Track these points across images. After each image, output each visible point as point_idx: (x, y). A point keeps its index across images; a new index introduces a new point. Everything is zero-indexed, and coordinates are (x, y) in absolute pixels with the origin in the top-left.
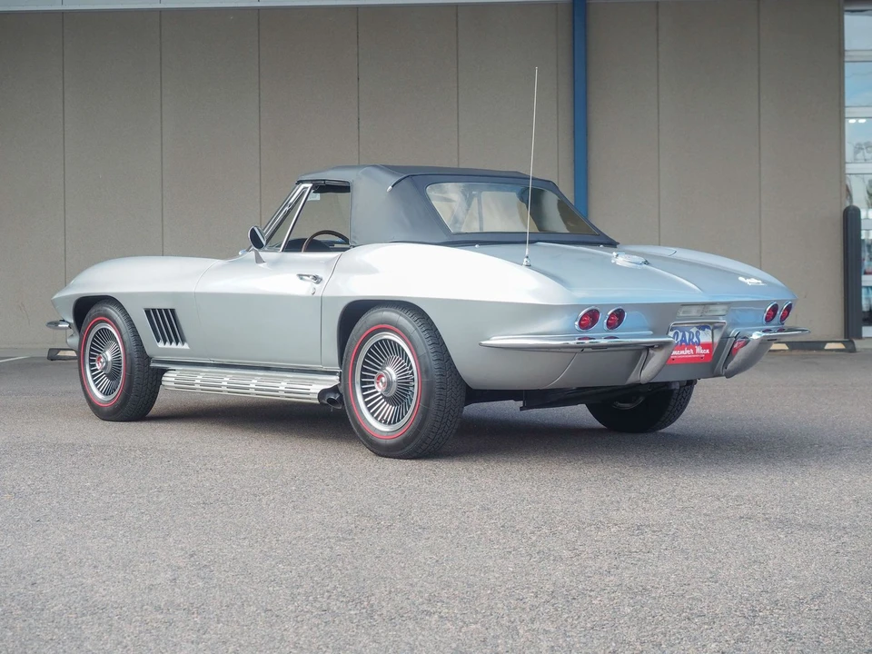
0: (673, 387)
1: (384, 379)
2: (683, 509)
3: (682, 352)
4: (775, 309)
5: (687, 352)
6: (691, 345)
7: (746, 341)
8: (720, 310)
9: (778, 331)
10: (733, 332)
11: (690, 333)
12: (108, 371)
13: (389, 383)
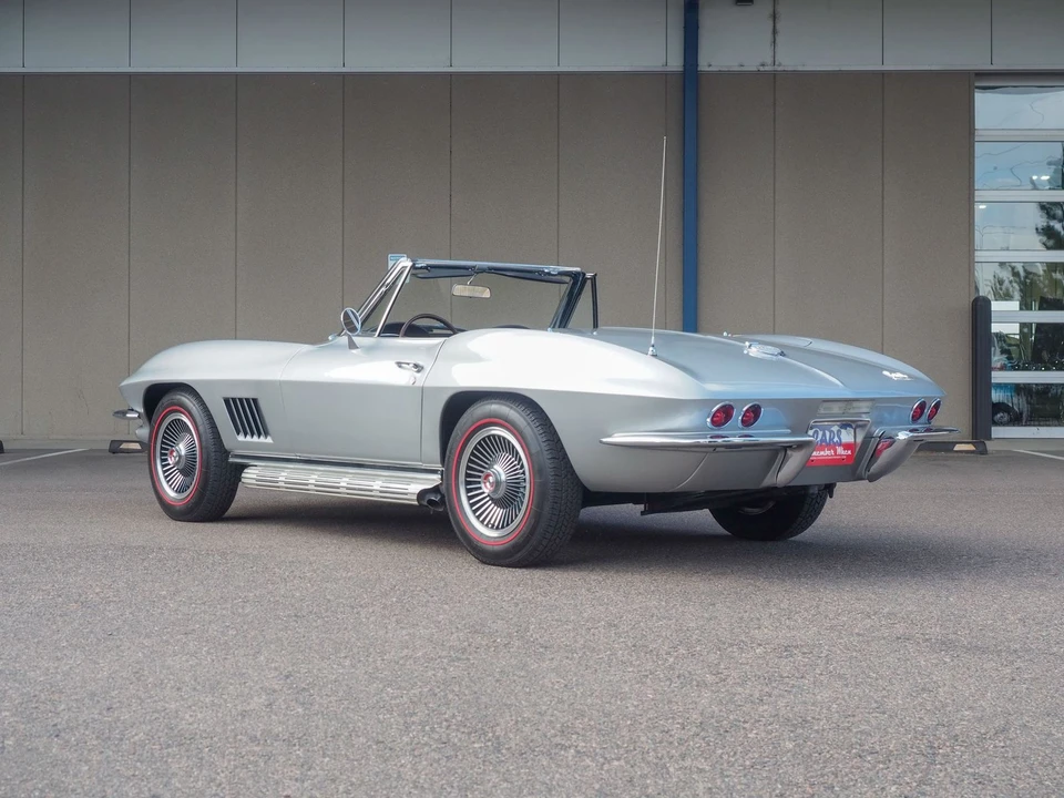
0: (811, 491)
1: (491, 479)
2: (832, 628)
3: (822, 453)
4: (922, 407)
5: (828, 452)
6: (831, 445)
7: (892, 440)
8: (864, 407)
9: (925, 431)
10: (878, 432)
11: (831, 432)
12: (181, 466)
13: (497, 484)
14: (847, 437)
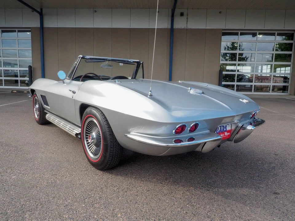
5: (222, 135)
10: (240, 125)
11: (223, 126)
13: (93, 139)
14: (228, 128)
